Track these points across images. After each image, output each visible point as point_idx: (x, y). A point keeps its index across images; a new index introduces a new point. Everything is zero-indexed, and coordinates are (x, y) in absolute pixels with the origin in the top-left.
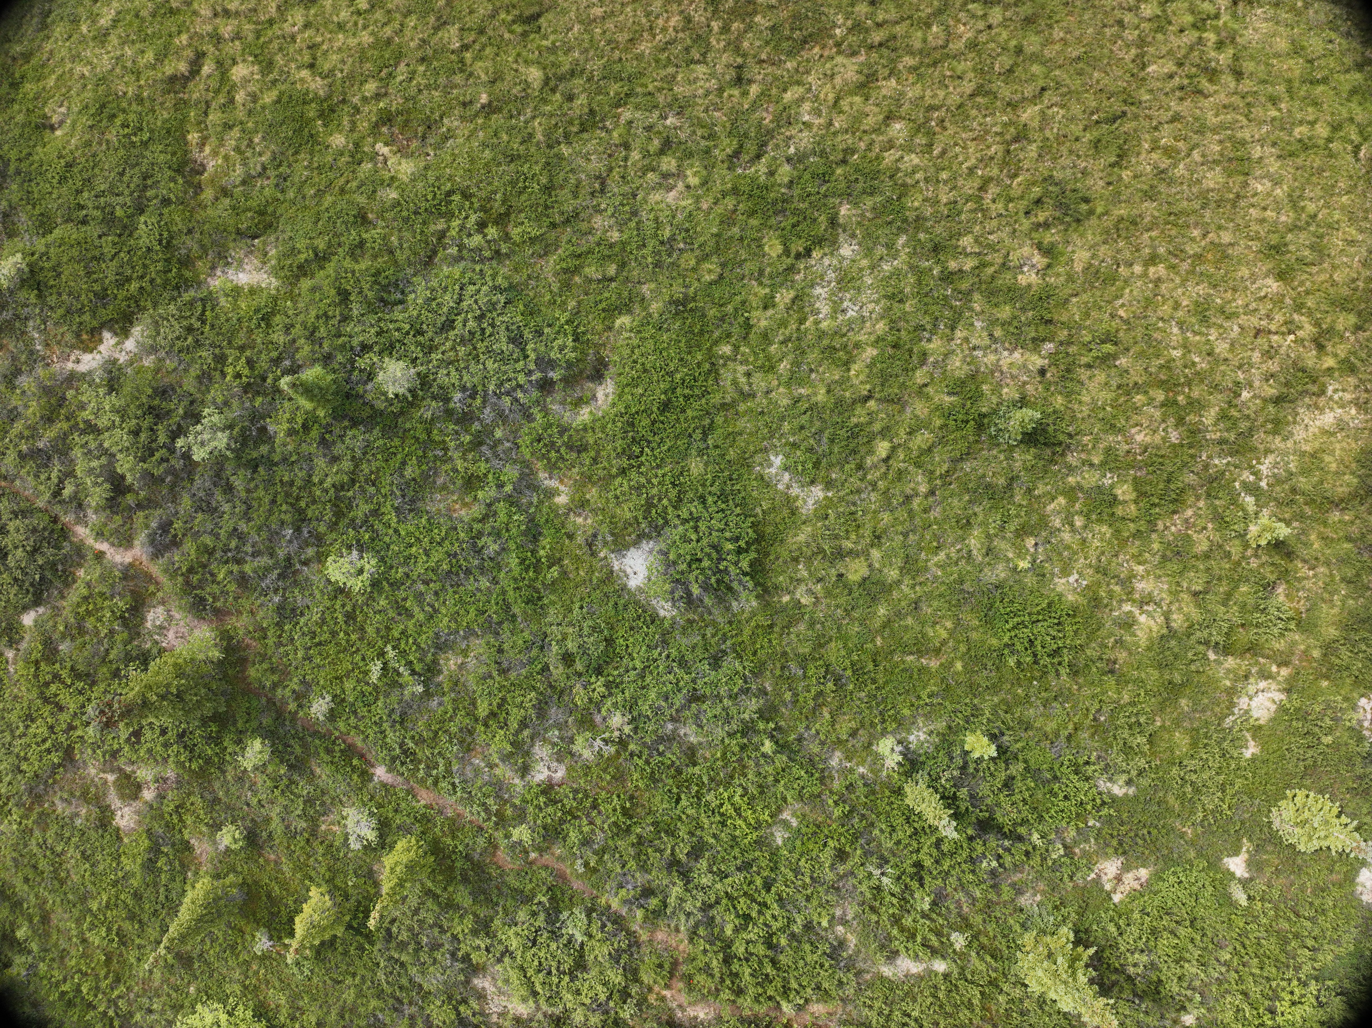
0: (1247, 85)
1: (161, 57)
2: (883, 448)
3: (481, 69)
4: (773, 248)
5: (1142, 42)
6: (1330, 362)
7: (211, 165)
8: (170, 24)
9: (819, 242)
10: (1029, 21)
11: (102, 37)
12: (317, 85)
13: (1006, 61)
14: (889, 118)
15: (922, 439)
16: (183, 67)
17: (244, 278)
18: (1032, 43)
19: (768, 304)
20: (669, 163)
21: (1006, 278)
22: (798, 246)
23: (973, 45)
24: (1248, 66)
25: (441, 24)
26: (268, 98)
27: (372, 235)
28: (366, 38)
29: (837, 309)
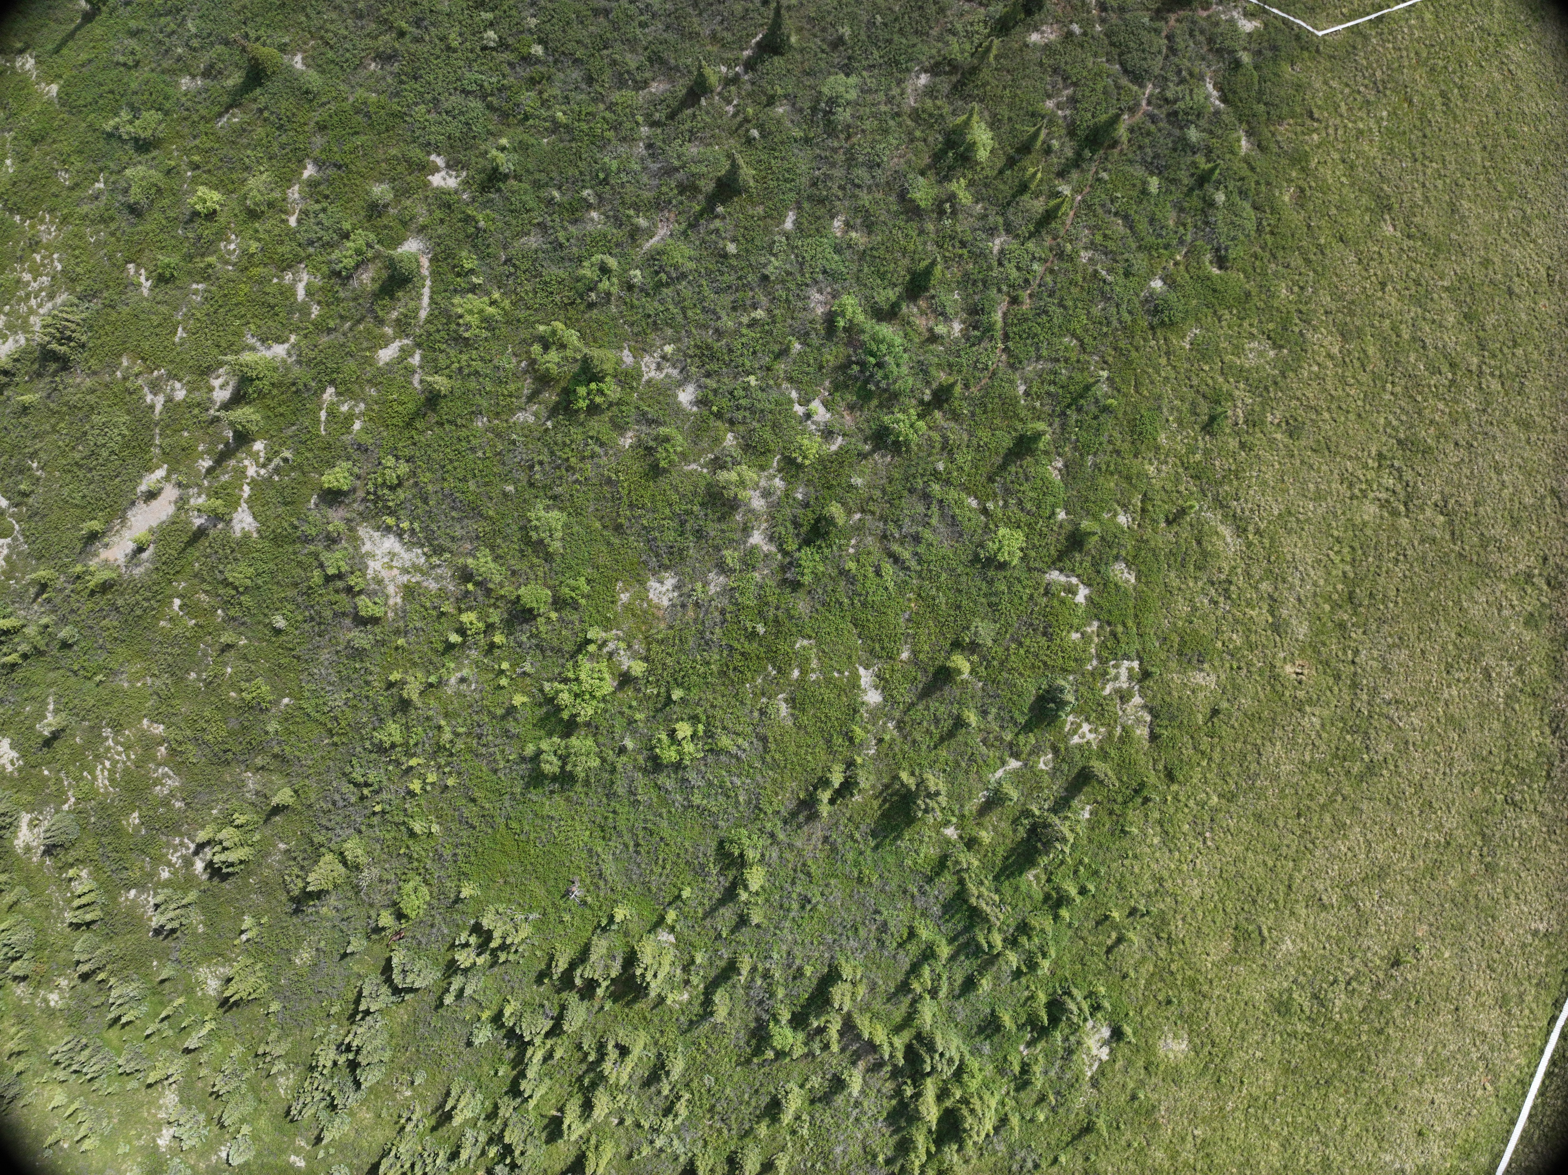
0: (1348, 501)
1: (1319, 107)
2: (1206, 368)
3: (1323, 223)
4: (1271, 326)
5: (1358, 458)
6: (1251, 537)
7: (1281, 128)
8: (1331, 109)
9: (1274, 343)
10: (1359, 416)
11: (1326, 83)
12: (1313, 165)
13: (1344, 406)
14: (1319, 365)
15: (1210, 382)
16: (1316, 116)
17: (1243, 143)
18: (1352, 416)
19: (1251, 325)
20: (1296, 289)
21: (1268, 409)
22: (1272, 334)
23: (1348, 395)
24: (1355, 502)
25: (1337, 208)
26: (1307, 148)
27: (1263, 188)
28: (1330, 181)
29: (1251, 350)
